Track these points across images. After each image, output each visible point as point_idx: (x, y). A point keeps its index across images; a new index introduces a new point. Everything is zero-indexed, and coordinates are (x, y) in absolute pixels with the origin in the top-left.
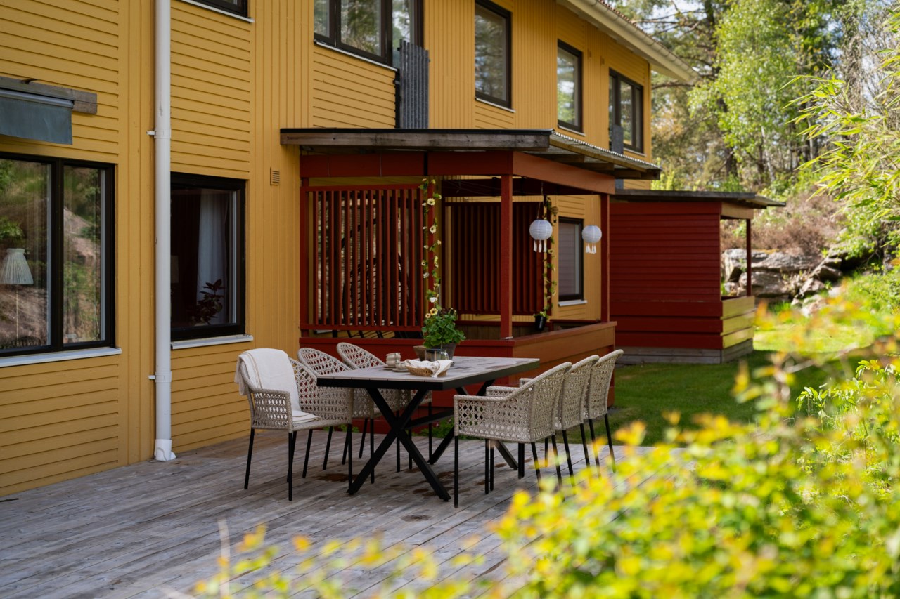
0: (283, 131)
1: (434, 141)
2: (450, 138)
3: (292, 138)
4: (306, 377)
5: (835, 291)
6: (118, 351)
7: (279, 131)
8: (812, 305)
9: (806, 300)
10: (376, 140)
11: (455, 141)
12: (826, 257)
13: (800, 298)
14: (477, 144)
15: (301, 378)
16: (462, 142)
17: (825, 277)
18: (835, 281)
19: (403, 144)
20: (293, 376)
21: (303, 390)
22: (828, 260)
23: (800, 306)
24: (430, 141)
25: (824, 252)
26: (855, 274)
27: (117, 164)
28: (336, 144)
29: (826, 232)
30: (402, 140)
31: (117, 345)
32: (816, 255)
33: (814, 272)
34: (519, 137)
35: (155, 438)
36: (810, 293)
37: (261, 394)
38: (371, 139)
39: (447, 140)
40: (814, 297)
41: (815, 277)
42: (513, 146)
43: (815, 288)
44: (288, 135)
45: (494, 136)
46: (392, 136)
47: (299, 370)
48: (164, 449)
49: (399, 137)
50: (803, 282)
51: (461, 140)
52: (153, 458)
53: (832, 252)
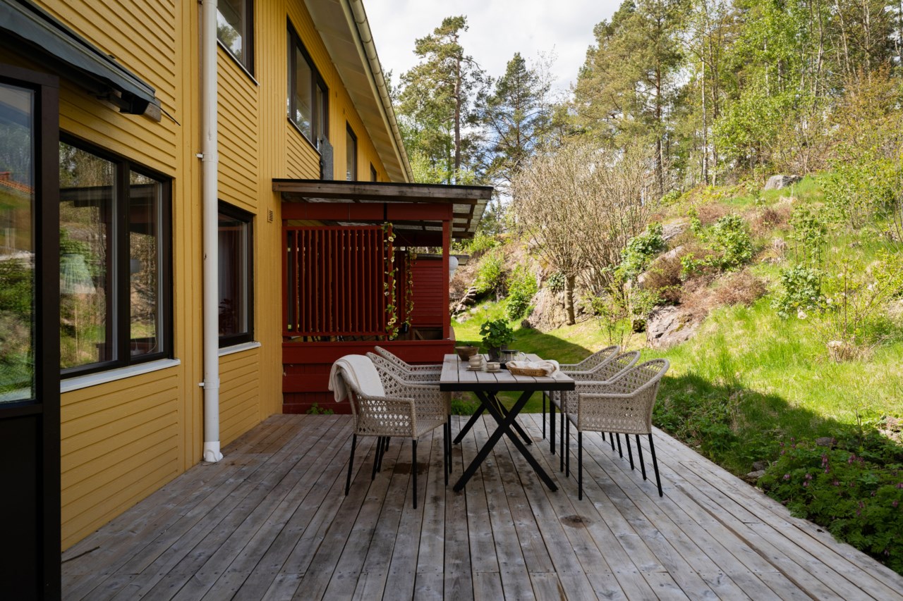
0: (274, 180)
1: (402, 192)
2: (415, 190)
3: (283, 186)
4: (390, 380)
5: (473, 310)
6: (177, 362)
7: (271, 180)
8: (463, 317)
9: (459, 315)
10: (354, 189)
11: (419, 193)
12: (467, 293)
13: (456, 314)
14: (437, 195)
15: (385, 381)
16: (425, 193)
17: (467, 303)
18: (473, 305)
19: (377, 193)
20: (379, 378)
21: (393, 391)
22: (468, 294)
23: (456, 318)
24: (399, 192)
25: (466, 291)
26: (482, 301)
27: (175, 178)
28: (321, 192)
29: (466, 281)
30: (376, 191)
31: (175, 355)
32: (462, 292)
33: (462, 301)
34: (469, 191)
35: (204, 441)
36: (461, 311)
37: (373, 402)
38: (350, 189)
39: (412, 192)
40: (464, 313)
41: (463, 303)
42: (465, 197)
43: (464, 308)
44: (280, 183)
45: (450, 190)
46: (368, 187)
47: (382, 374)
48: (214, 452)
49: (374, 188)
50: (456, 305)
51: (423, 191)
52: (203, 460)
53: (470, 291)
